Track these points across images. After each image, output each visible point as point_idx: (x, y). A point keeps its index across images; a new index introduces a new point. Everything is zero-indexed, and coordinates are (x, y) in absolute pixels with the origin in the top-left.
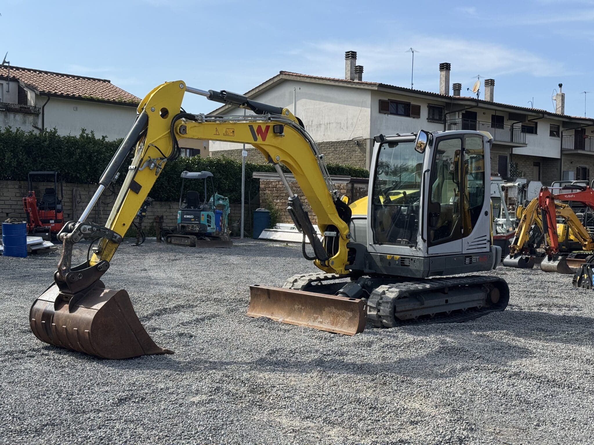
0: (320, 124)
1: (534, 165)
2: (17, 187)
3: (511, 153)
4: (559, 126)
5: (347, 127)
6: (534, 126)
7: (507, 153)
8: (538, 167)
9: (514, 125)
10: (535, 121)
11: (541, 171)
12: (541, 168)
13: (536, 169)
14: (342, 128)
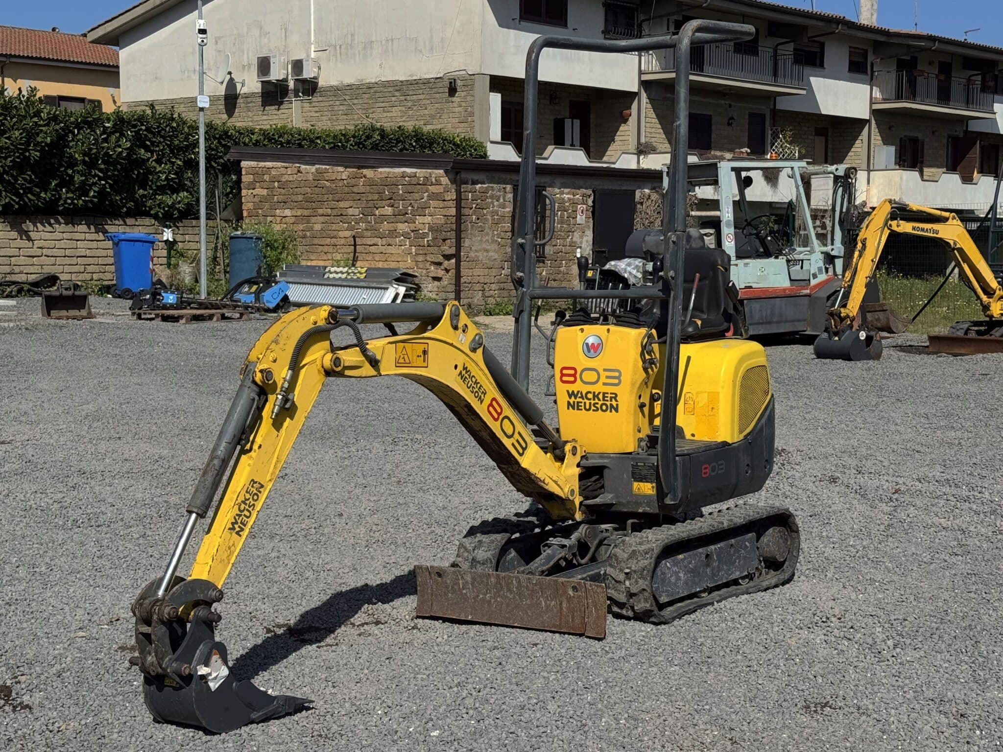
0: (372, 42)
1: (816, 135)
3: (772, 107)
4: (866, 51)
5: (432, 49)
6: (818, 50)
7: (764, 107)
8: (823, 138)
9: (779, 47)
10: (821, 39)
11: (830, 146)
12: (829, 139)
13: (819, 142)
14: (421, 51)
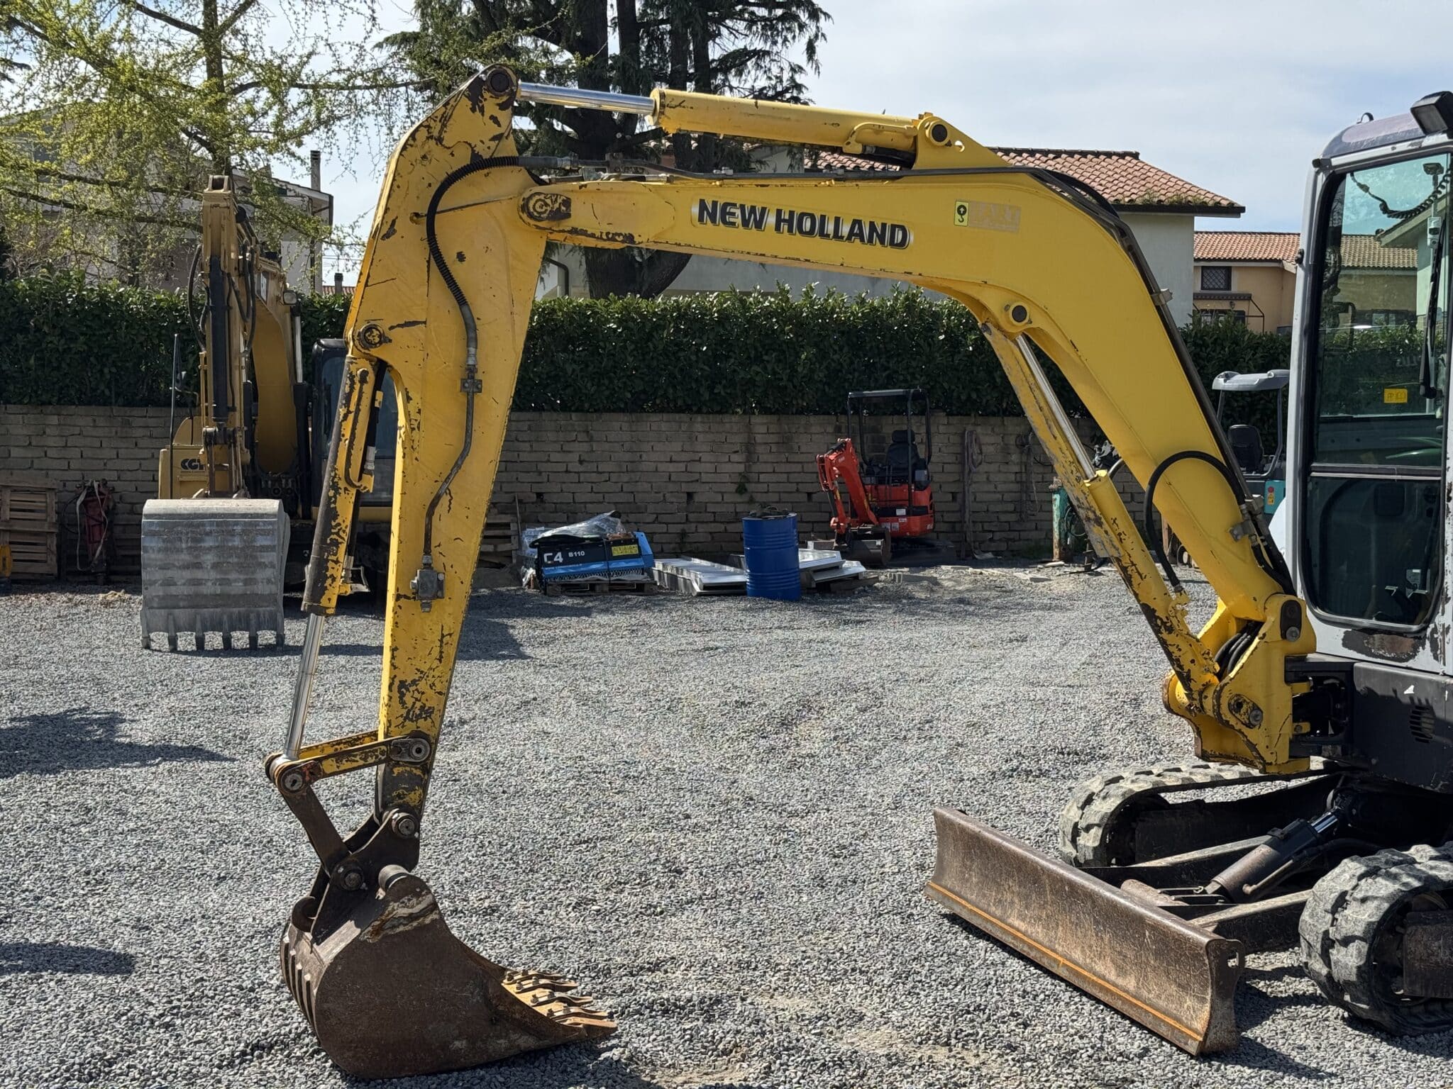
2: (830, 429)
